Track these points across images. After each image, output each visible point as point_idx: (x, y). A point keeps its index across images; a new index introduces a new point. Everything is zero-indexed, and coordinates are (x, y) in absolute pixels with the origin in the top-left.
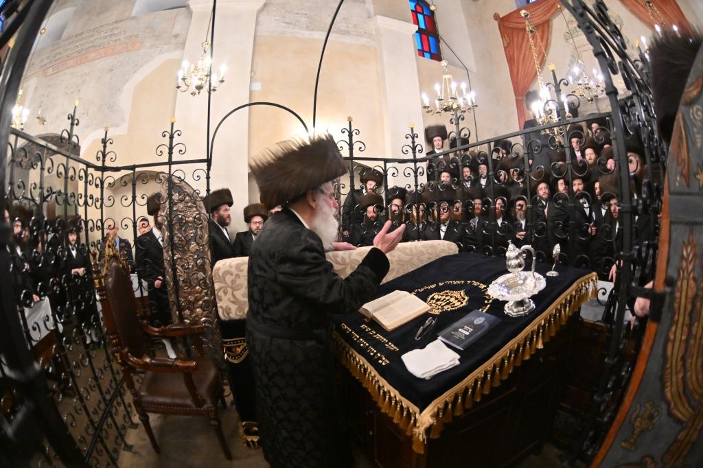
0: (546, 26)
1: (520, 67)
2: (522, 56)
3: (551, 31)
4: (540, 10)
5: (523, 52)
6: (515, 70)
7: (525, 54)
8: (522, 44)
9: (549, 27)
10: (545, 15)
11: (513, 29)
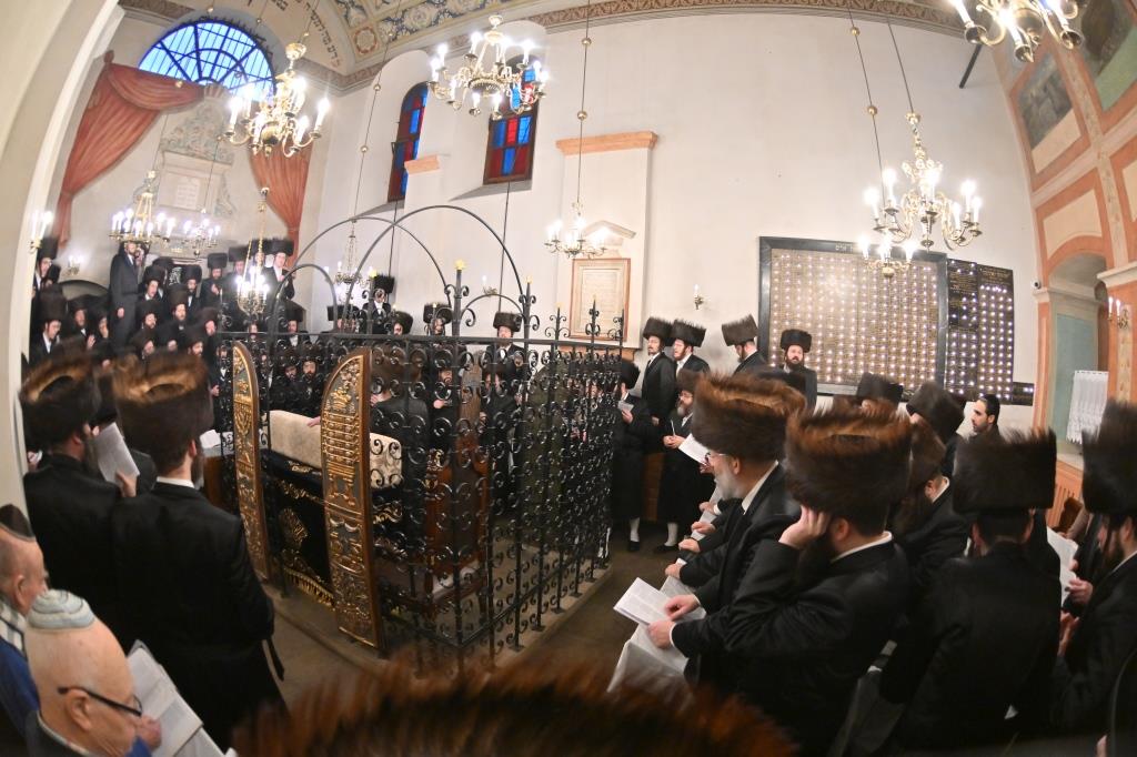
0: (151, 115)
1: (88, 151)
2: (98, 137)
3: (152, 127)
4: (160, 91)
5: (102, 132)
6: (79, 152)
7: (103, 137)
8: (110, 119)
9: (153, 119)
10: (161, 102)
11: (114, 90)
